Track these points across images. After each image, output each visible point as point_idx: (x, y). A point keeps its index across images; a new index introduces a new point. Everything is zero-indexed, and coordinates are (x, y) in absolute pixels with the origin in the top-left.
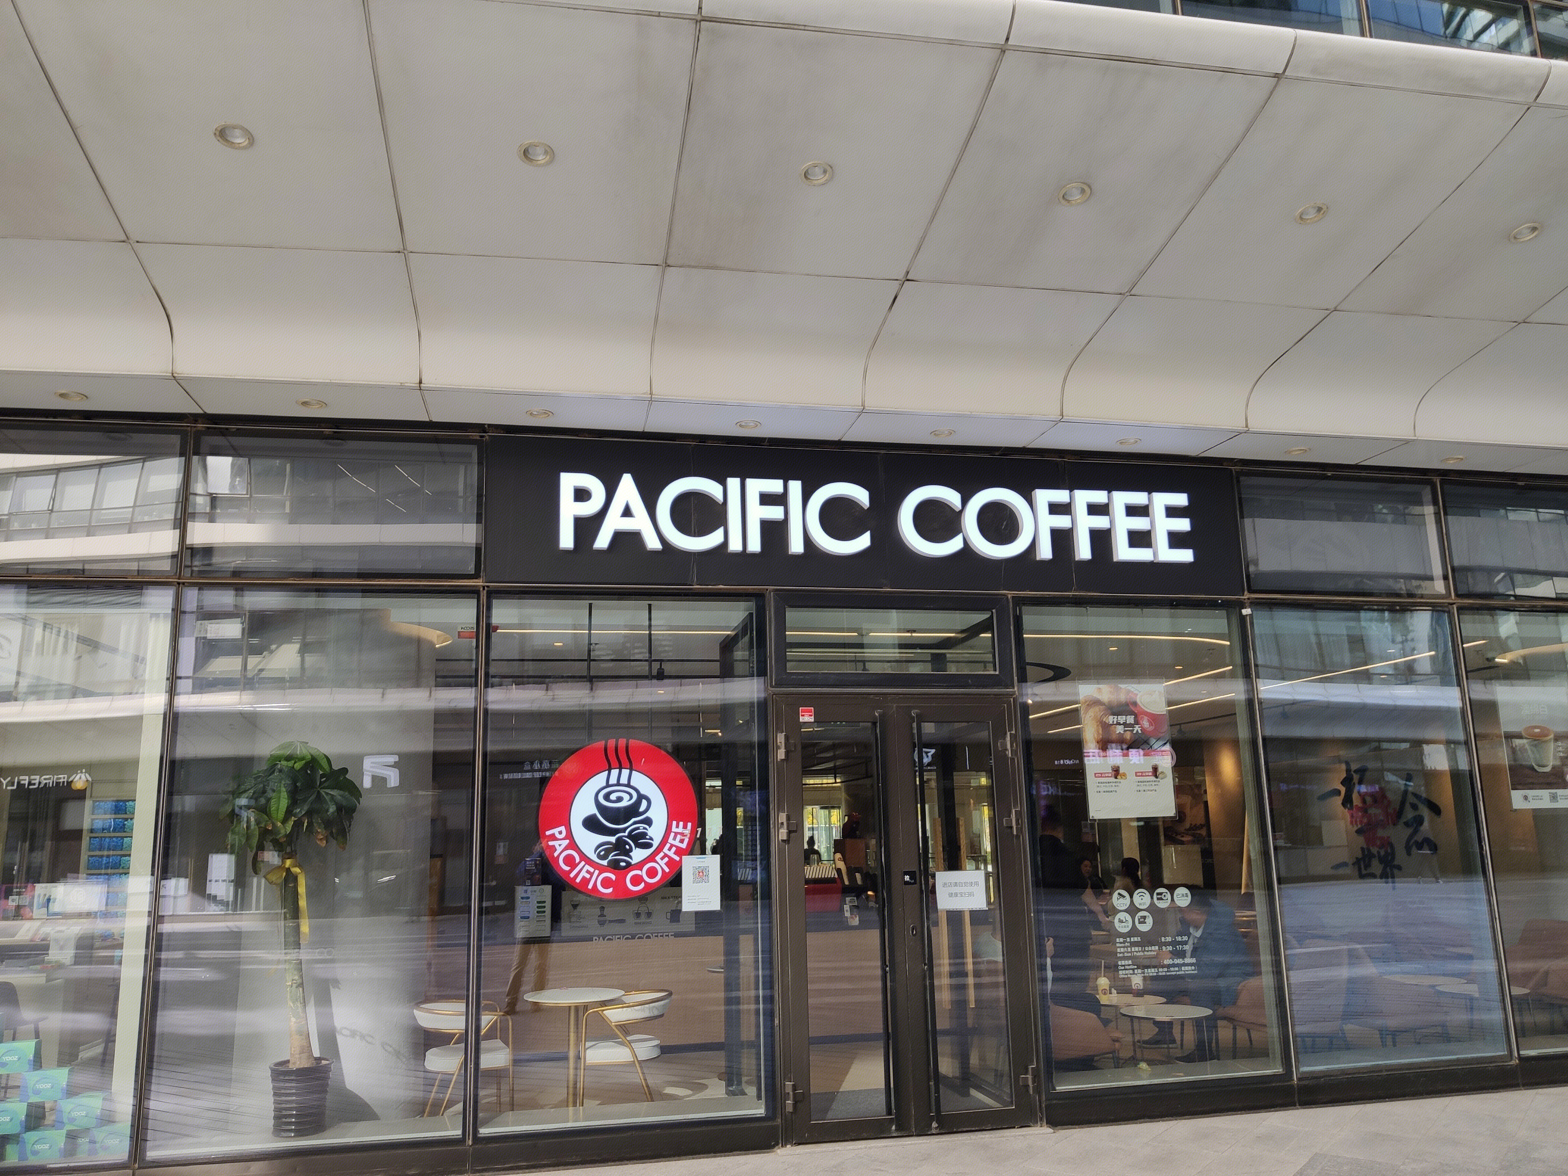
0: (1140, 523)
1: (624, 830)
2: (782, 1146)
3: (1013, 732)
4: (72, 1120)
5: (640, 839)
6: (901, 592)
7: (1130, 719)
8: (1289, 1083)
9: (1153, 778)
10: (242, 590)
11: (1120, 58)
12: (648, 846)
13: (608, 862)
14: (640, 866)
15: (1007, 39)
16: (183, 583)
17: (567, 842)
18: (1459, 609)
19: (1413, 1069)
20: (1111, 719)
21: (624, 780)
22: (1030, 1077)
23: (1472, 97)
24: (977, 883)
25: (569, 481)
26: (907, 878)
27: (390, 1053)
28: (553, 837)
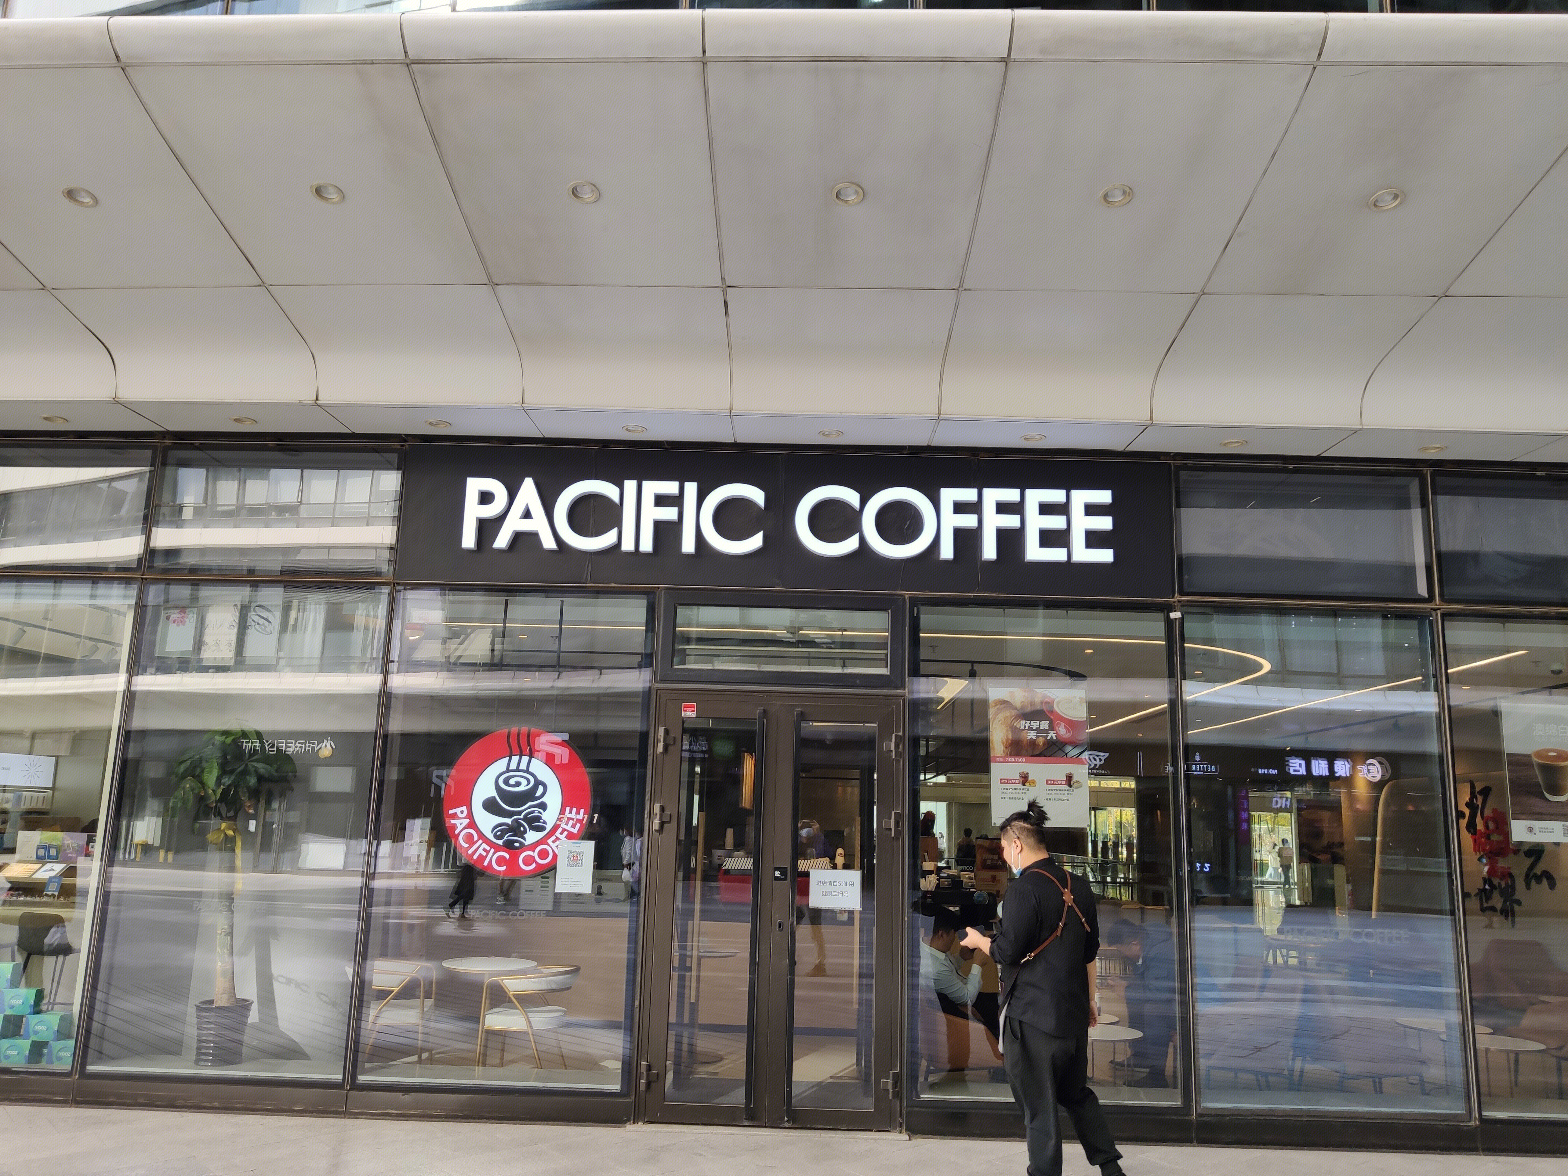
0: (1056, 522)
1: (520, 813)
2: (634, 1123)
3: (900, 734)
4: (36, 1033)
5: (535, 823)
6: (793, 591)
7: (1045, 725)
8: (1187, 1118)
9: (1067, 787)
10: (198, 585)
11: (827, 59)
12: (541, 829)
13: (504, 842)
14: (533, 847)
15: (704, 52)
16: (146, 579)
17: (468, 821)
18: (1444, 616)
19: (1341, 1118)
20: (1022, 724)
21: (523, 766)
22: (890, 1081)
23: (1240, 62)
24: (852, 883)
25: (475, 485)
26: (777, 874)
27: (325, 1002)
28: (455, 816)
